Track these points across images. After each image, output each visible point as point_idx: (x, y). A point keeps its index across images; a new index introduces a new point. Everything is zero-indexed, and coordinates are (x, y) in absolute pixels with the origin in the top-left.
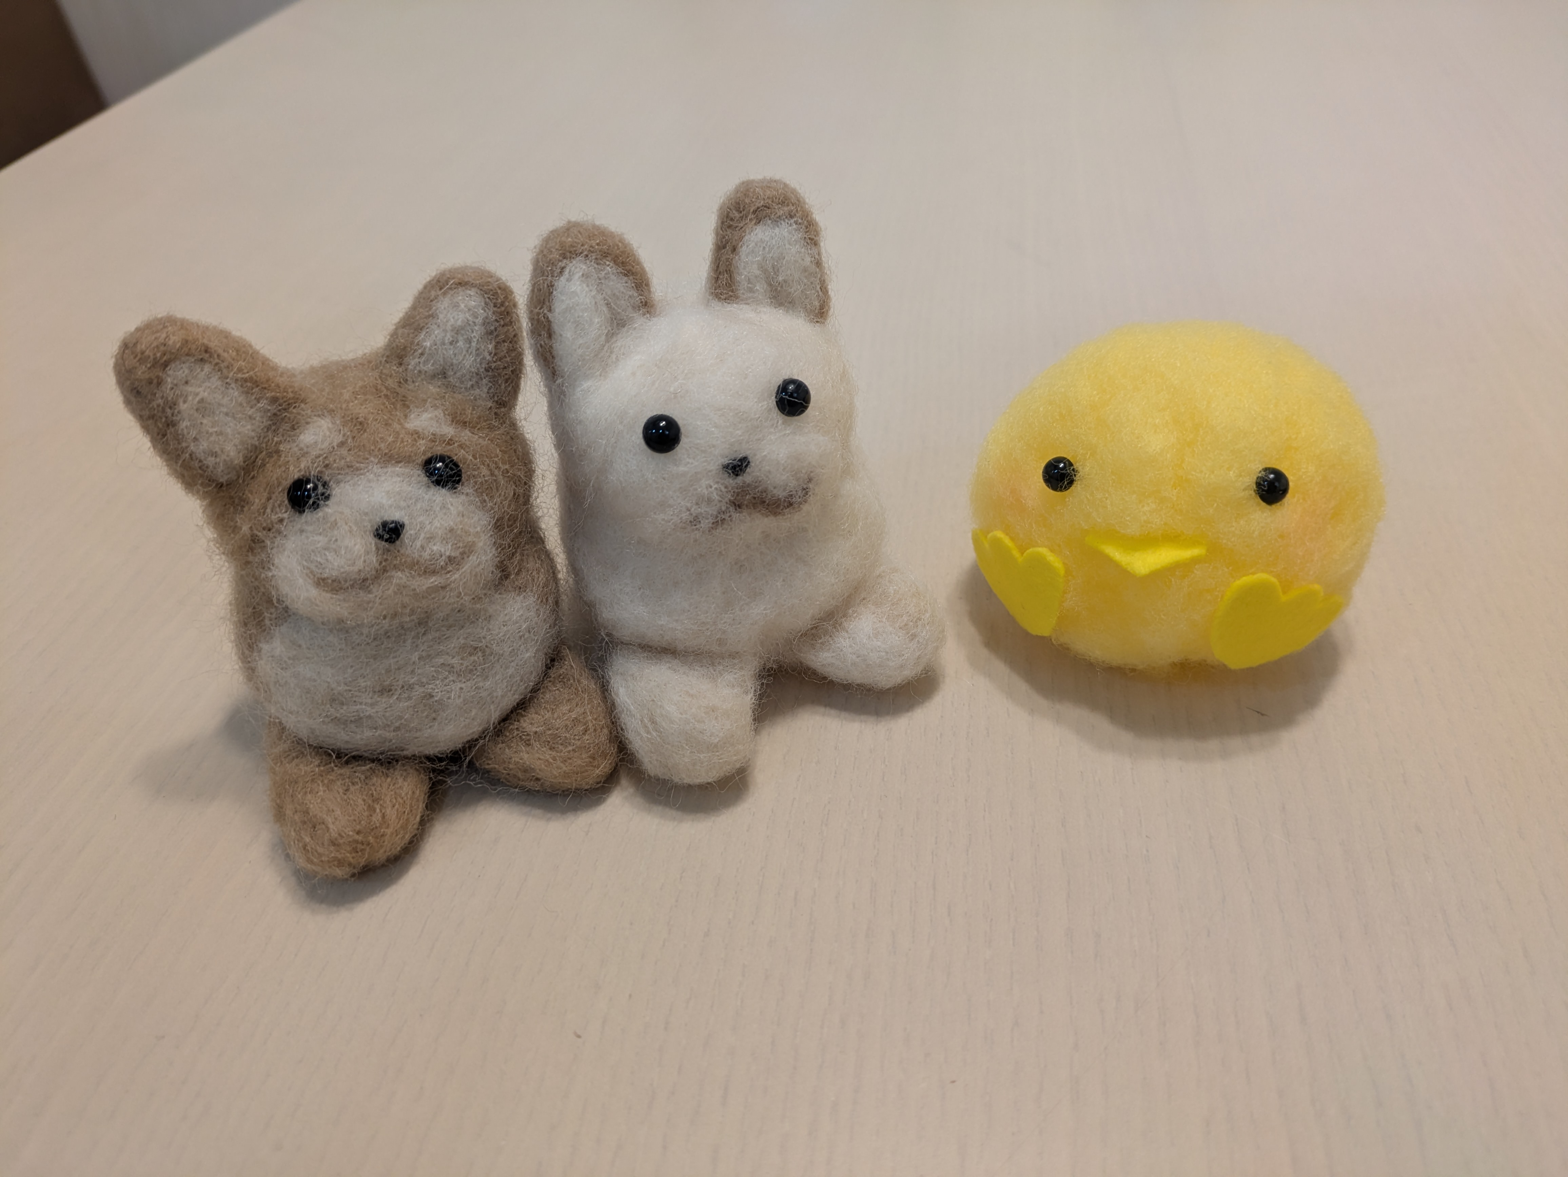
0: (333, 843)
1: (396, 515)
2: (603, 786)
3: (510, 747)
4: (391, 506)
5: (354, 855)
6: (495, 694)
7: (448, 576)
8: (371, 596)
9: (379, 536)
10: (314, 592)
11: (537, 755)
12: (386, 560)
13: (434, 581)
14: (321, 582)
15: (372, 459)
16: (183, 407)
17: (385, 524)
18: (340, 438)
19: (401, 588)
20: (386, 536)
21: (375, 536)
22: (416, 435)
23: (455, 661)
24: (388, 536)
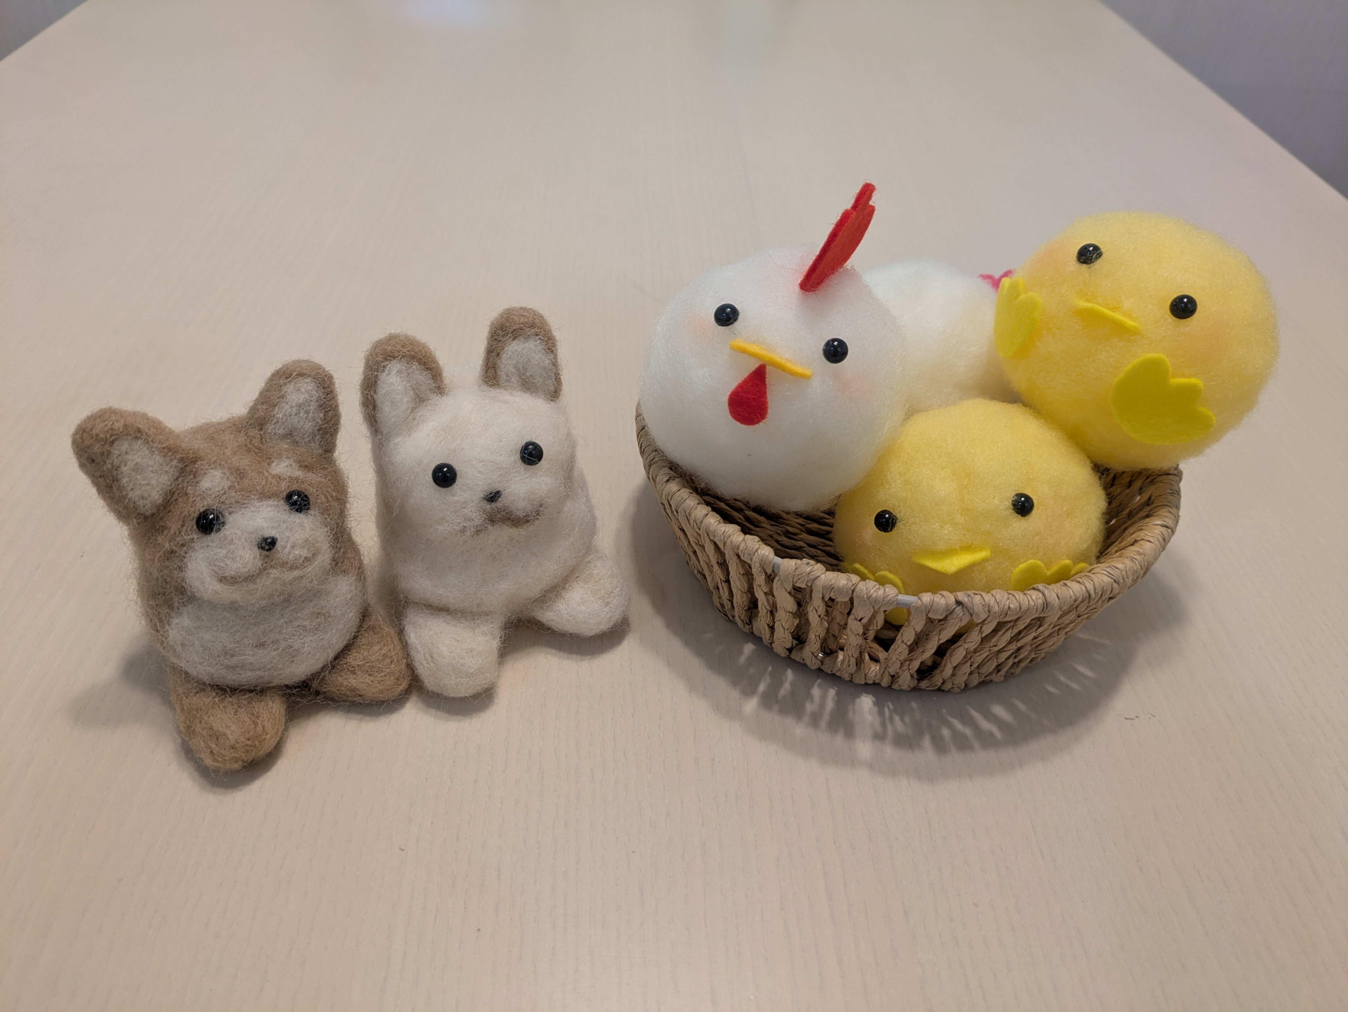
0: (233, 747)
1: (270, 533)
2: (403, 697)
3: (341, 676)
4: (268, 527)
5: (246, 754)
6: (331, 642)
7: (306, 569)
8: (256, 586)
9: (261, 548)
10: (218, 586)
11: (361, 680)
12: (266, 563)
13: (296, 573)
14: (222, 579)
15: (253, 497)
16: (124, 469)
17: (265, 540)
18: (229, 483)
19: (276, 579)
20: (267, 547)
21: (259, 548)
22: (279, 477)
23: (306, 623)
24: (268, 547)
